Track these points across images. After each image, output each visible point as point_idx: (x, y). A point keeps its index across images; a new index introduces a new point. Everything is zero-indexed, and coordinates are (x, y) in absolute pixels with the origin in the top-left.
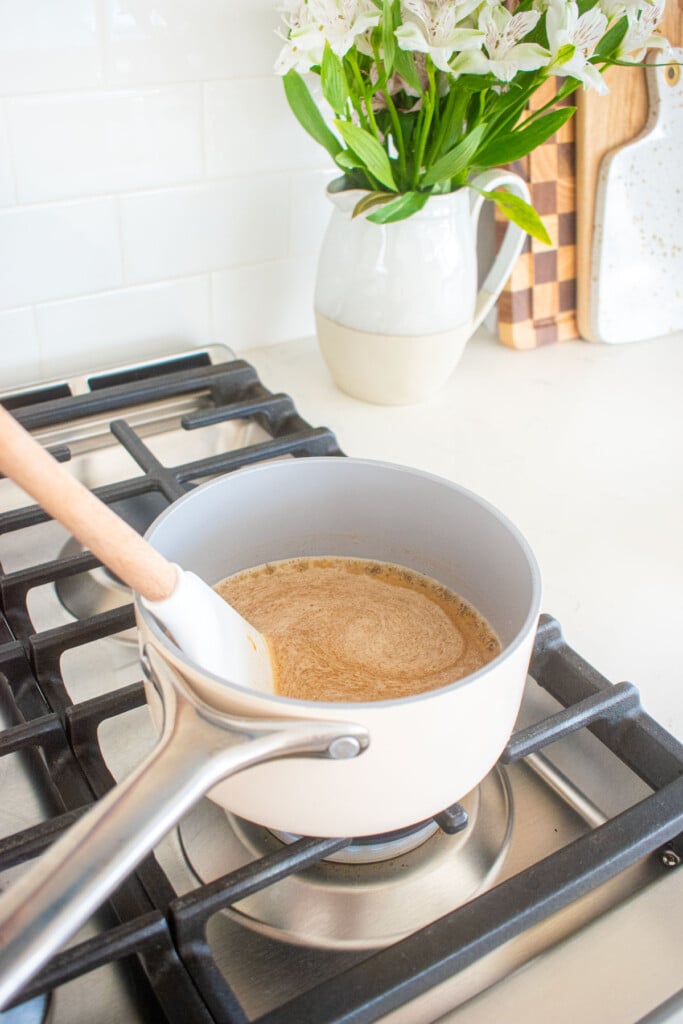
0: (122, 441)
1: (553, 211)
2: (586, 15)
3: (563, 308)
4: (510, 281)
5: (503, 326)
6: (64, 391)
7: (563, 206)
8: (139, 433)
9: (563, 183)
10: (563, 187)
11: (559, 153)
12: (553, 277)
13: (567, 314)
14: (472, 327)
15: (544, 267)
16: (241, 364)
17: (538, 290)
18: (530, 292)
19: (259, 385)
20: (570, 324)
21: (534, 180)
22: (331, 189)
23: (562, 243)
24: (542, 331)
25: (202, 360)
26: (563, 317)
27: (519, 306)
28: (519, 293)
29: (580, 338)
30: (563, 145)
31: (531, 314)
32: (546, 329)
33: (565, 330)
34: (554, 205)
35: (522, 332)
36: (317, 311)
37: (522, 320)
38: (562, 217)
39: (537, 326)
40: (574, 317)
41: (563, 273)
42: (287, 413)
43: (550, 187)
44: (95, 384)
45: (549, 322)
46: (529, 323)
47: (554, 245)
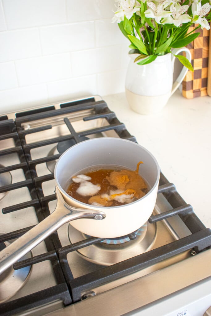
0: (66, 123)
1: (201, 57)
2: (204, 5)
3: (203, 86)
4: (186, 77)
5: (184, 92)
6: (53, 108)
7: (204, 55)
8: (70, 121)
9: (205, 49)
10: (204, 50)
11: (204, 39)
12: (200, 77)
13: (204, 88)
14: (171, 93)
15: (197, 74)
16: (103, 102)
17: (195, 81)
18: (192, 81)
19: (107, 108)
20: (205, 91)
21: (195, 48)
22: (130, 53)
23: (203, 67)
24: (195, 93)
25: (93, 100)
26: (203, 89)
27: (188, 86)
28: (189, 82)
29: (208, 95)
30: (205, 37)
31: (192, 88)
32: (197, 93)
33: (203, 93)
34: (202, 55)
35: (189, 93)
36: (126, 88)
37: (189, 90)
38: (204, 59)
39: (194, 92)
40: (206, 89)
41: (203, 76)
42: (113, 117)
43: (201, 50)
44: (62, 106)
45: (198, 90)
46: (192, 91)
47: (200, 67)
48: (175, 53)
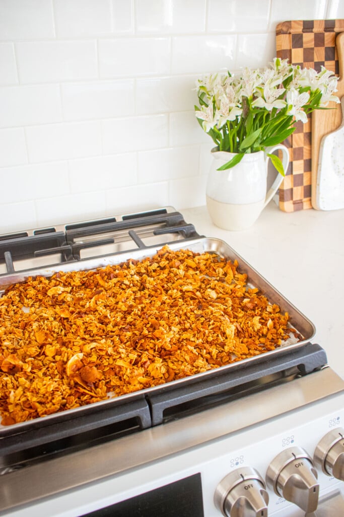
0: (133, 239)
1: (302, 158)
3: (305, 196)
4: (283, 184)
5: (281, 203)
6: (114, 220)
7: (306, 157)
8: (140, 237)
9: (306, 148)
11: (304, 136)
12: (302, 184)
13: (308, 199)
14: (263, 204)
15: (298, 180)
16: (177, 213)
17: (295, 189)
18: (292, 190)
19: (183, 221)
20: (309, 203)
21: (294, 147)
22: (213, 151)
23: (305, 171)
24: (296, 205)
25: (164, 212)
26: (306, 200)
27: (287, 195)
28: (287, 190)
29: (313, 208)
30: (306, 133)
31: (292, 198)
32: (298, 205)
33: (306, 205)
34: (303, 156)
35: (288, 205)
36: (206, 195)
37: (287, 201)
38: (305, 161)
39: (294, 203)
40: (310, 200)
41: (306, 182)
42: (192, 231)
43: (301, 149)
44: (125, 218)
45: (300, 201)
46: (291, 202)
47: (301, 171)
48: (269, 151)
